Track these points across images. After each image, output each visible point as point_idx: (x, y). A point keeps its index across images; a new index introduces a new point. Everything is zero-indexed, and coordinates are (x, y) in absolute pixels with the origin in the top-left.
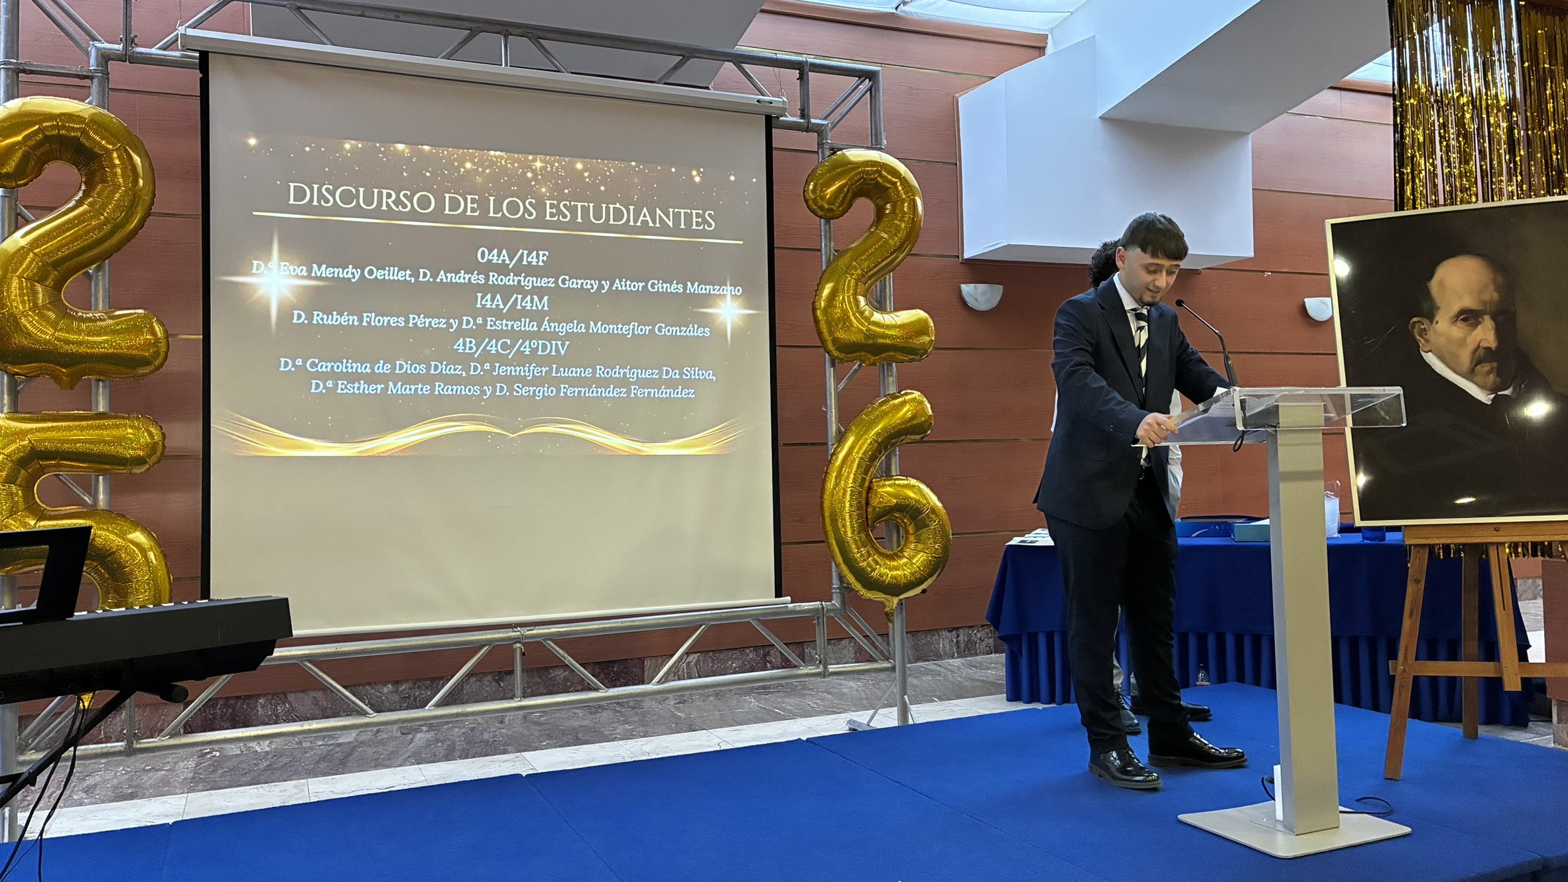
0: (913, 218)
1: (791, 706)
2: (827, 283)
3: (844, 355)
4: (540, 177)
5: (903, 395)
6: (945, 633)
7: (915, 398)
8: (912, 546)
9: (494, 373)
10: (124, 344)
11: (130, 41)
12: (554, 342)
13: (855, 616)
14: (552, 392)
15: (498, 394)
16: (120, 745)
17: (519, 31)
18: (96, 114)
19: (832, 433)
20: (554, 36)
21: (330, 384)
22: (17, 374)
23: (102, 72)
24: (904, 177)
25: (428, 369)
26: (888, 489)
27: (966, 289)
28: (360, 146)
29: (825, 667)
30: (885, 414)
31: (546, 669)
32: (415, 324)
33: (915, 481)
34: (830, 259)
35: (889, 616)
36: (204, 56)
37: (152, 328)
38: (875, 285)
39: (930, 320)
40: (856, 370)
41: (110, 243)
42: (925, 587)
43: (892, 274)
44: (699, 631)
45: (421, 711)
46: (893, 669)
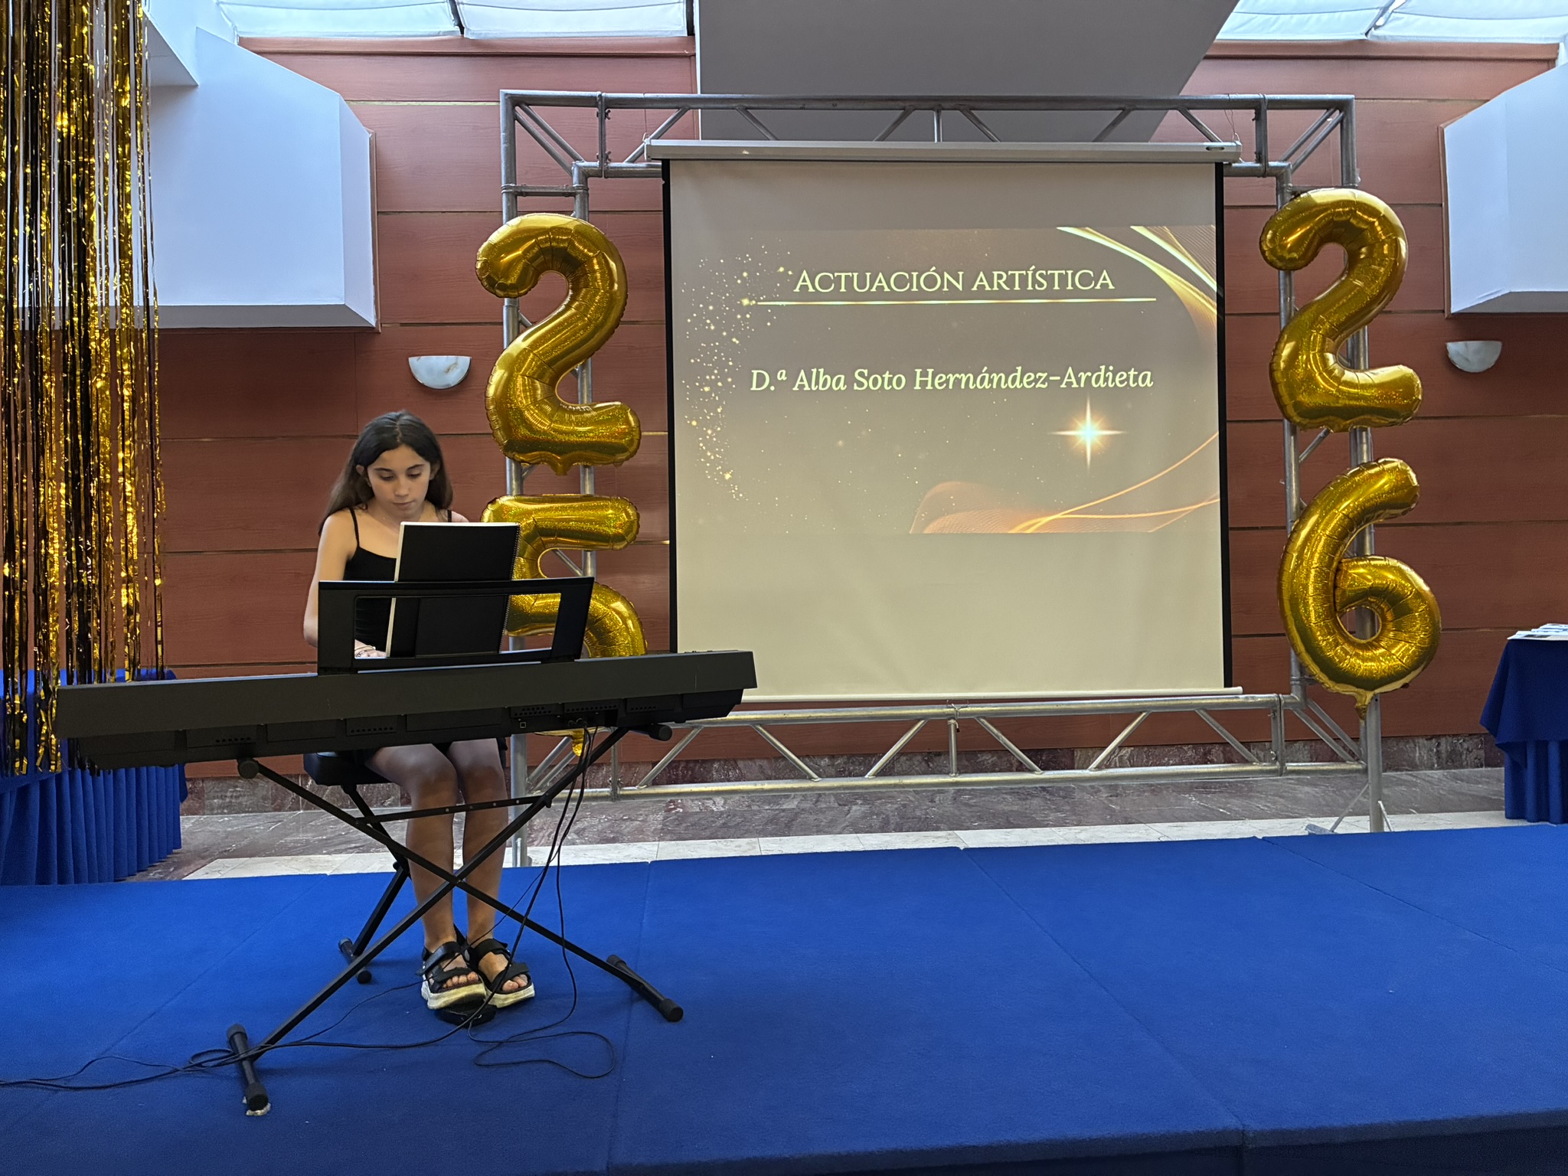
0: (1395, 262)
1: (1237, 806)
2: (1288, 341)
3: (1307, 420)
5: (1380, 464)
6: (1422, 741)
7: (1397, 467)
8: (1391, 635)
10: (605, 433)
11: (604, 157)
13: (1318, 710)
16: (606, 791)
17: (952, 104)
18: (578, 225)
19: (1291, 508)
20: (985, 105)
22: (523, 461)
23: (583, 188)
24: (1384, 216)
26: (1362, 570)
27: (1452, 347)
29: (1282, 765)
30: (1358, 485)
33: (1396, 561)
34: (1290, 314)
35: (1361, 713)
37: (627, 417)
38: (1347, 341)
39: (1416, 376)
40: (1322, 438)
41: (592, 342)
42: (1407, 682)
43: (1366, 327)
44: (1139, 719)
45: (861, 780)
46: (1365, 771)
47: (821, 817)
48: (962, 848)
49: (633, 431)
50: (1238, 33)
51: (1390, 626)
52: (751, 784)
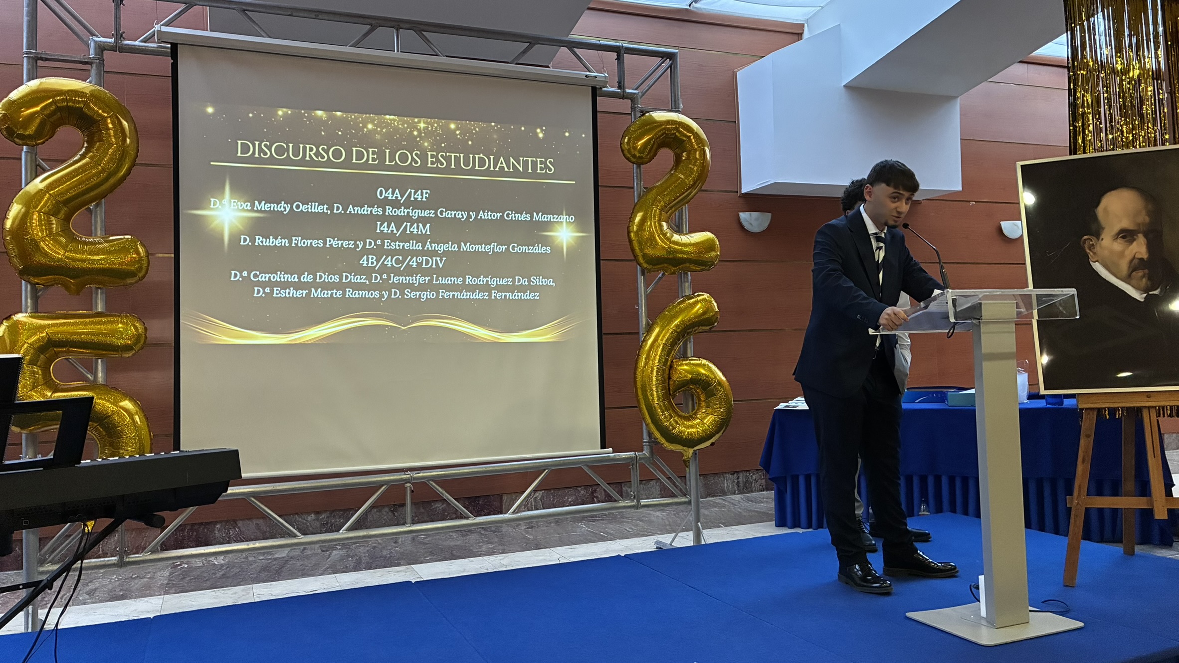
2: (639, 212)
3: (651, 266)
4: (423, 135)
5: (696, 296)
6: (729, 476)
7: (705, 298)
8: (704, 410)
9: (390, 282)
10: (116, 261)
12: (434, 258)
13: (660, 463)
14: (433, 296)
15: (393, 297)
16: (114, 559)
17: (407, 26)
18: (92, 90)
19: (642, 325)
20: (432, 29)
21: (268, 290)
22: (38, 284)
23: (99, 59)
24: (696, 133)
25: (341, 278)
26: (685, 367)
27: (743, 216)
28: (289, 112)
29: (638, 501)
30: (682, 311)
31: (429, 503)
32: (331, 245)
33: (706, 361)
34: (640, 194)
35: (686, 463)
36: (174, 47)
37: (137, 249)
38: (675, 214)
39: (716, 240)
40: (660, 278)
41: (105, 187)
42: (713, 441)
43: (687, 204)
44: (544, 474)
45: (336, 534)
46: (689, 503)
47: (306, 562)
48: (413, 582)
49: (142, 260)
51: (703, 404)
52: (244, 545)
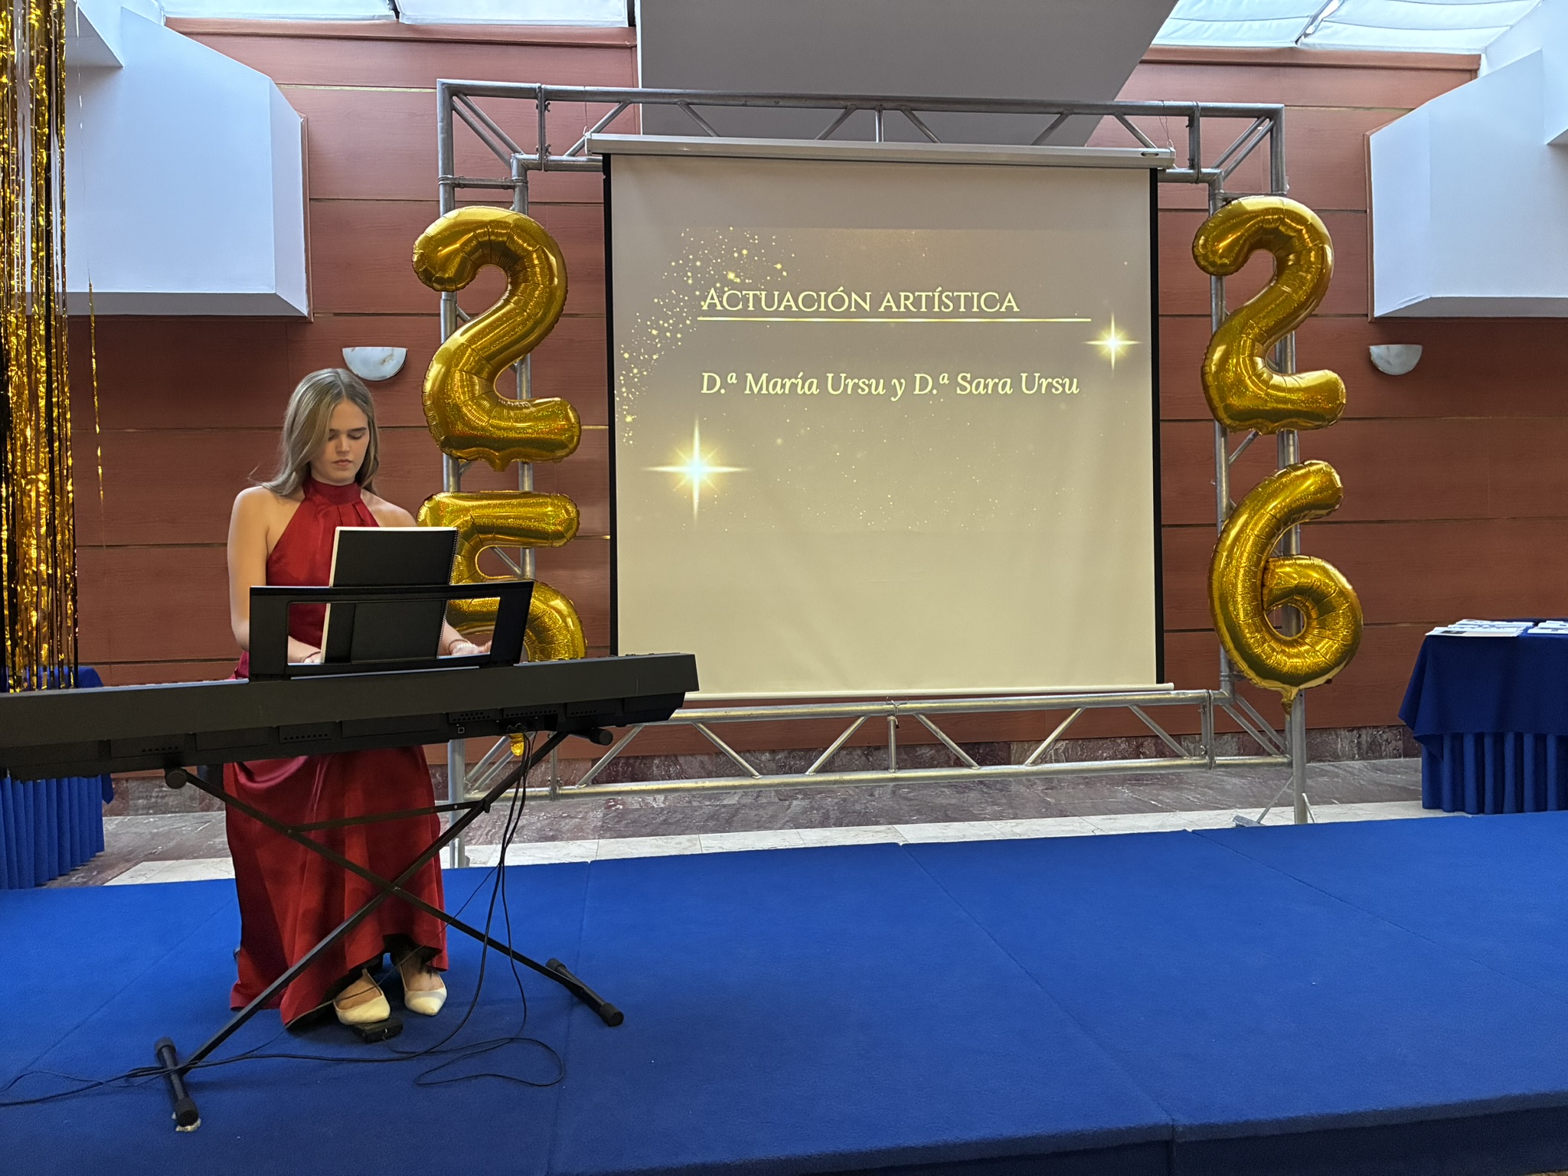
0: (1322, 269)
1: (1168, 798)
2: (1218, 345)
3: (1237, 423)
5: (1306, 466)
6: (1344, 733)
7: (1322, 469)
8: (1316, 632)
10: (544, 429)
11: (544, 150)
13: (1245, 706)
16: (545, 790)
17: (893, 105)
18: (517, 219)
19: (1221, 507)
20: (927, 105)
22: (460, 458)
23: (522, 181)
24: (1311, 224)
26: (1288, 569)
27: (1377, 351)
29: (1212, 759)
30: (1285, 486)
33: (1320, 560)
34: (1221, 319)
35: (1286, 708)
37: (567, 413)
38: (1275, 346)
39: (1340, 381)
40: (1251, 440)
41: (532, 338)
42: (1331, 677)
43: (1294, 332)
44: (1074, 715)
45: (802, 777)
46: (1290, 764)
47: (762, 812)
48: (901, 844)
49: (572, 427)
50: (1173, 39)
51: (1315, 623)
52: (692, 782)
